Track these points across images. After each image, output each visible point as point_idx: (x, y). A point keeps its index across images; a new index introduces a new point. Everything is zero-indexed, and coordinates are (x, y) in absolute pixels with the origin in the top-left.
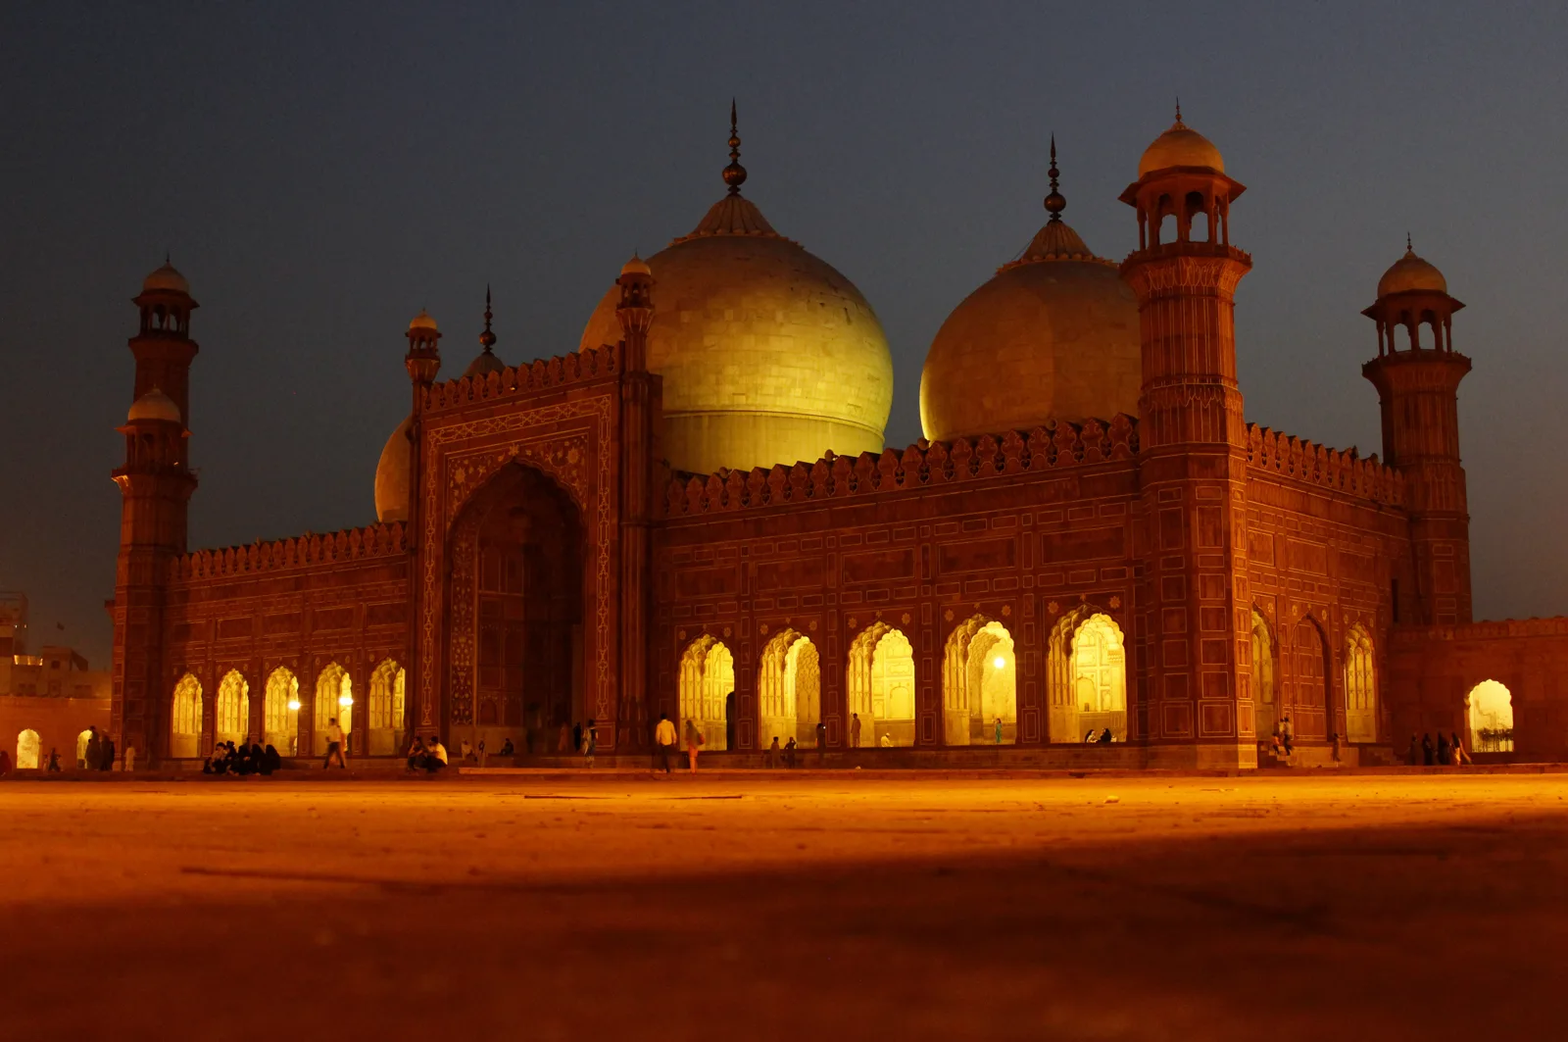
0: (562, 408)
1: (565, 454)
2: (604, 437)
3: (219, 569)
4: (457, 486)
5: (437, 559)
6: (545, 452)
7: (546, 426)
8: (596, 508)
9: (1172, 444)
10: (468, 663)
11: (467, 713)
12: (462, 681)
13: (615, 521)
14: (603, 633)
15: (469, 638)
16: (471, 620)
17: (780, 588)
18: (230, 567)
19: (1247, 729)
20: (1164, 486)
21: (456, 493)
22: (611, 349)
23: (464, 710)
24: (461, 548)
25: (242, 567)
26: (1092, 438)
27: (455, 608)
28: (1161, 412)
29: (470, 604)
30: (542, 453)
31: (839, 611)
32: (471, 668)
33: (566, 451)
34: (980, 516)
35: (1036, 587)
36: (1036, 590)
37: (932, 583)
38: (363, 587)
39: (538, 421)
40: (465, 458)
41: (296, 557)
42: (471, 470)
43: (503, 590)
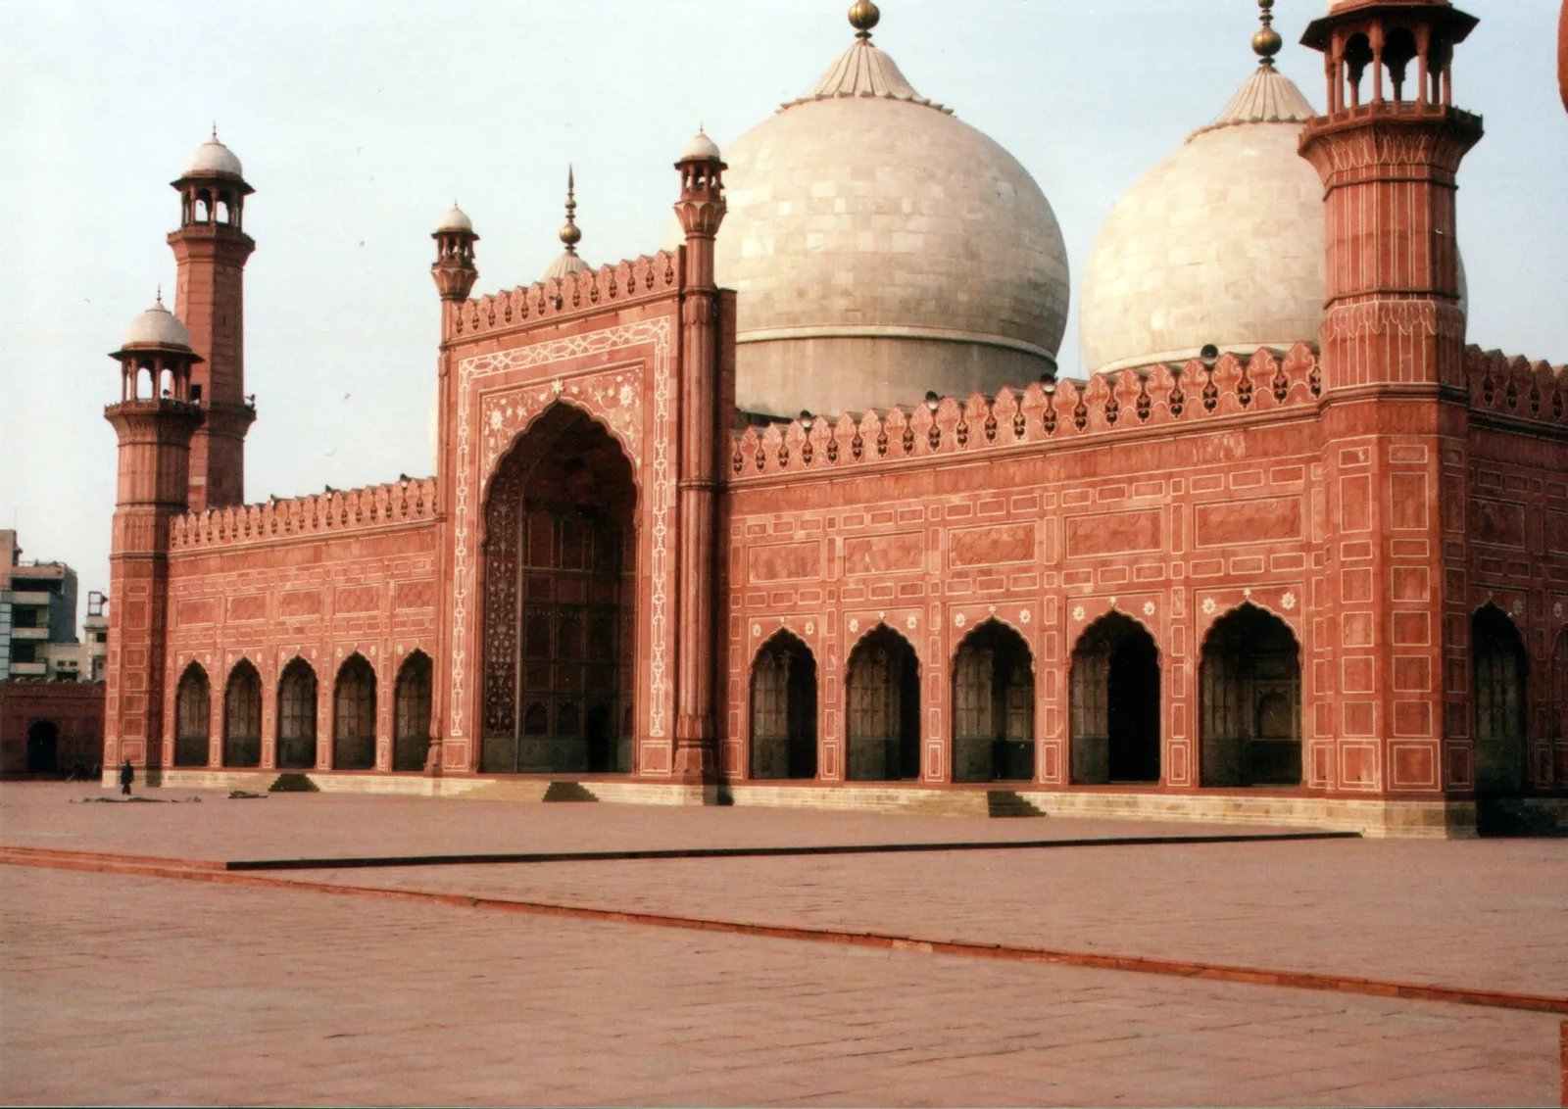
0: (613, 333)
1: (617, 392)
2: (662, 372)
3: (229, 533)
4: (492, 433)
5: (471, 524)
6: (594, 389)
7: (595, 355)
8: (651, 465)
9: (1359, 385)
10: (508, 660)
11: (507, 721)
12: (501, 682)
13: (674, 481)
14: (659, 626)
15: (509, 627)
16: (513, 604)
17: (873, 572)
18: (241, 531)
19: (1460, 780)
20: (1347, 444)
21: (492, 441)
22: (669, 257)
23: (503, 718)
24: (500, 513)
25: (254, 531)
26: (1263, 375)
27: (492, 589)
28: (1344, 340)
29: (512, 583)
30: (590, 390)
31: (944, 604)
32: (512, 666)
33: (618, 386)
34: (1119, 481)
35: (1187, 578)
36: (1187, 582)
37: (1058, 567)
38: (390, 560)
39: (586, 350)
40: (502, 397)
41: (316, 520)
42: (509, 412)
43: (556, 565)
